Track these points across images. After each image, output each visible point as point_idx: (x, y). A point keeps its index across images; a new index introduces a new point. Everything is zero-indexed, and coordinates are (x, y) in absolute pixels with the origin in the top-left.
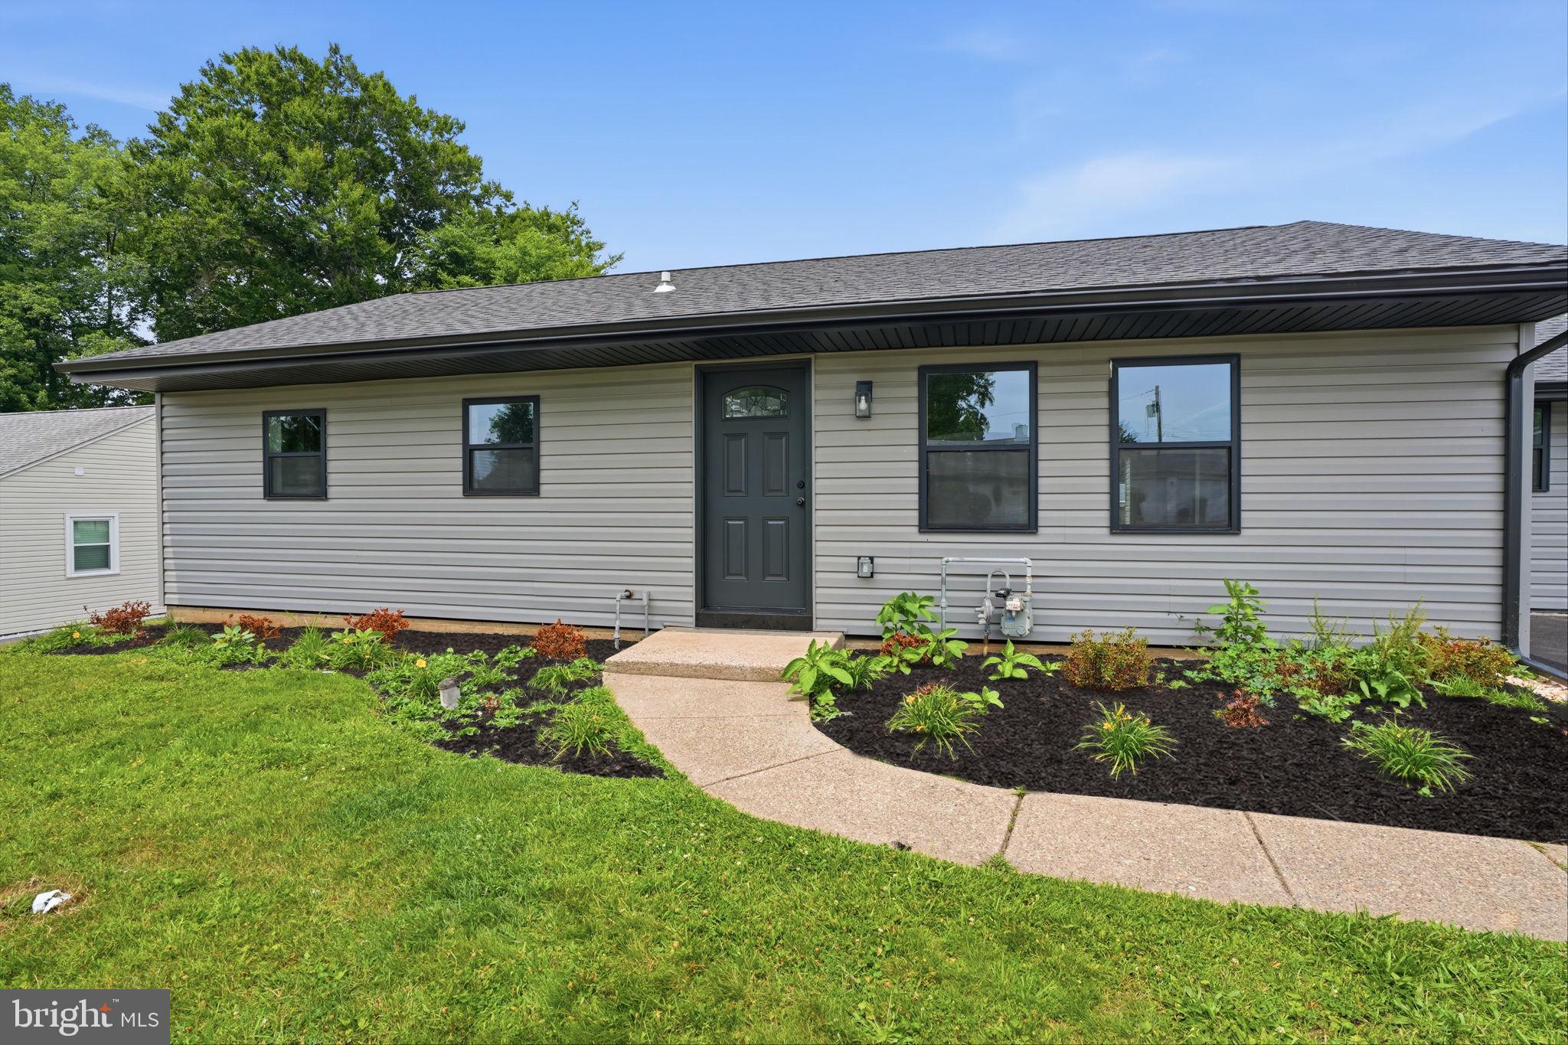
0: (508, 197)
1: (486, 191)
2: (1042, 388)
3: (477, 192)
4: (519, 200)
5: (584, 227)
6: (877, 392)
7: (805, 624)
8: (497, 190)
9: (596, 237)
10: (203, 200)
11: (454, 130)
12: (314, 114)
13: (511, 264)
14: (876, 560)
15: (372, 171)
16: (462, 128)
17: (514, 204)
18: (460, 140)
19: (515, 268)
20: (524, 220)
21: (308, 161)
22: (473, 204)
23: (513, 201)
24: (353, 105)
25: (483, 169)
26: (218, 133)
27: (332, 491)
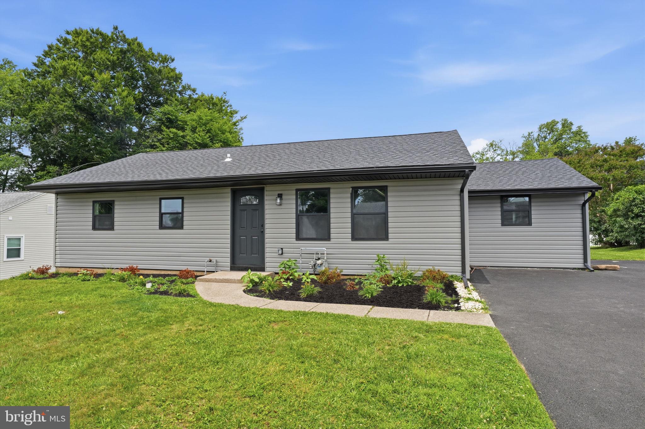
0: (194, 91)
1: (184, 87)
3: (180, 89)
4: (199, 92)
5: (229, 104)
6: (283, 197)
7: (263, 270)
8: (189, 88)
9: (234, 108)
10: (57, 97)
11: (170, 61)
12: (106, 58)
13: (194, 123)
14: (283, 249)
15: (131, 81)
16: (173, 60)
17: (197, 94)
18: (172, 65)
19: (196, 125)
20: (201, 101)
21: (104, 79)
22: (178, 94)
23: (196, 92)
24: (123, 52)
25: (183, 78)
26: (65, 69)
27: (115, 228)
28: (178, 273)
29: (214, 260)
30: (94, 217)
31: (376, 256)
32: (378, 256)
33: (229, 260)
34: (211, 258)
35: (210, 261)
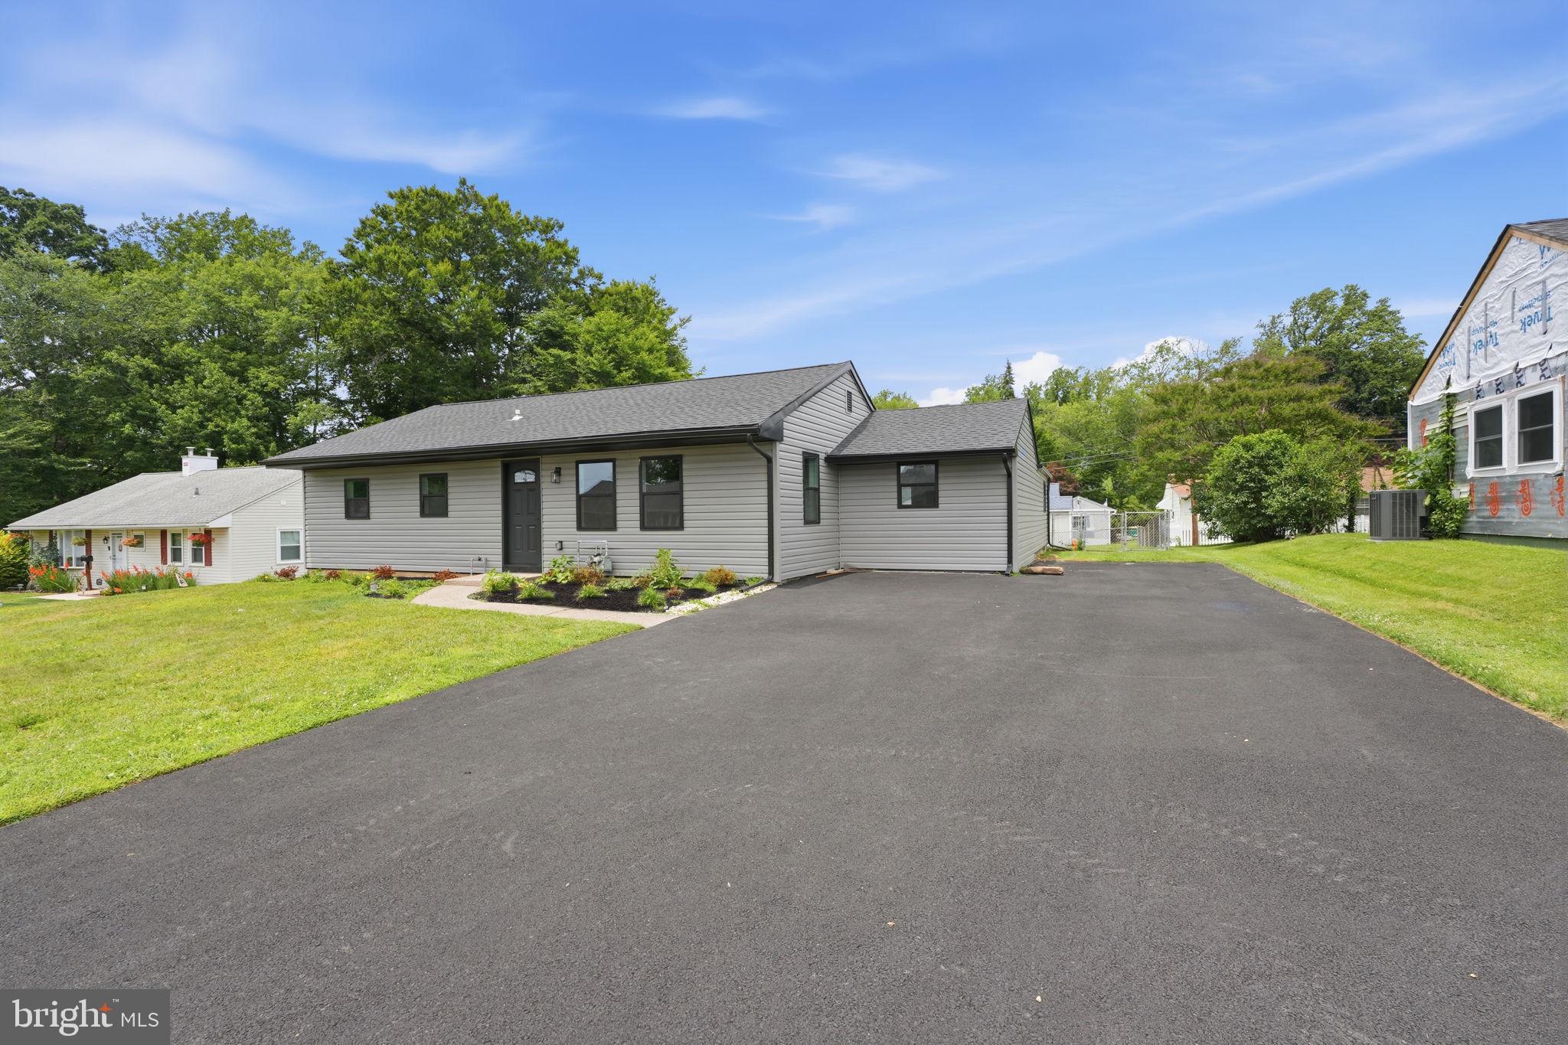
0: (599, 277)
1: (582, 273)
2: (617, 469)
3: (574, 275)
4: (608, 280)
5: (659, 297)
6: (562, 472)
7: (539, 570)
8: (591, 273)
9: (669, 303)
10: (370, 307)
11: (556, 229)
12: (446, 237)
13: (588, 337)
14: (563, 543)
15: (491, 271)
16: (561, 227)
17: (604, 283)
18: (560, 237)
19: (591, 340)
20: (611, 295)
21: (440, 274)
22: (573, 287)
23: (603, 280)
24: (475, 221)
25: (579, 257)
26: (379, 260)
27: (372, 515)
28: (433, 576)
29: (483, 557)
30: (347, 502)
31: (658, 550)
32: (660, 550)
33: (500, 558)
34: (480, 556)
35: (480, 560)
